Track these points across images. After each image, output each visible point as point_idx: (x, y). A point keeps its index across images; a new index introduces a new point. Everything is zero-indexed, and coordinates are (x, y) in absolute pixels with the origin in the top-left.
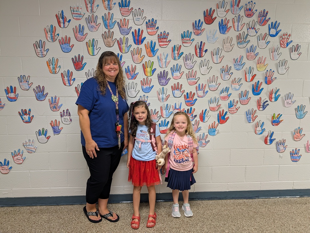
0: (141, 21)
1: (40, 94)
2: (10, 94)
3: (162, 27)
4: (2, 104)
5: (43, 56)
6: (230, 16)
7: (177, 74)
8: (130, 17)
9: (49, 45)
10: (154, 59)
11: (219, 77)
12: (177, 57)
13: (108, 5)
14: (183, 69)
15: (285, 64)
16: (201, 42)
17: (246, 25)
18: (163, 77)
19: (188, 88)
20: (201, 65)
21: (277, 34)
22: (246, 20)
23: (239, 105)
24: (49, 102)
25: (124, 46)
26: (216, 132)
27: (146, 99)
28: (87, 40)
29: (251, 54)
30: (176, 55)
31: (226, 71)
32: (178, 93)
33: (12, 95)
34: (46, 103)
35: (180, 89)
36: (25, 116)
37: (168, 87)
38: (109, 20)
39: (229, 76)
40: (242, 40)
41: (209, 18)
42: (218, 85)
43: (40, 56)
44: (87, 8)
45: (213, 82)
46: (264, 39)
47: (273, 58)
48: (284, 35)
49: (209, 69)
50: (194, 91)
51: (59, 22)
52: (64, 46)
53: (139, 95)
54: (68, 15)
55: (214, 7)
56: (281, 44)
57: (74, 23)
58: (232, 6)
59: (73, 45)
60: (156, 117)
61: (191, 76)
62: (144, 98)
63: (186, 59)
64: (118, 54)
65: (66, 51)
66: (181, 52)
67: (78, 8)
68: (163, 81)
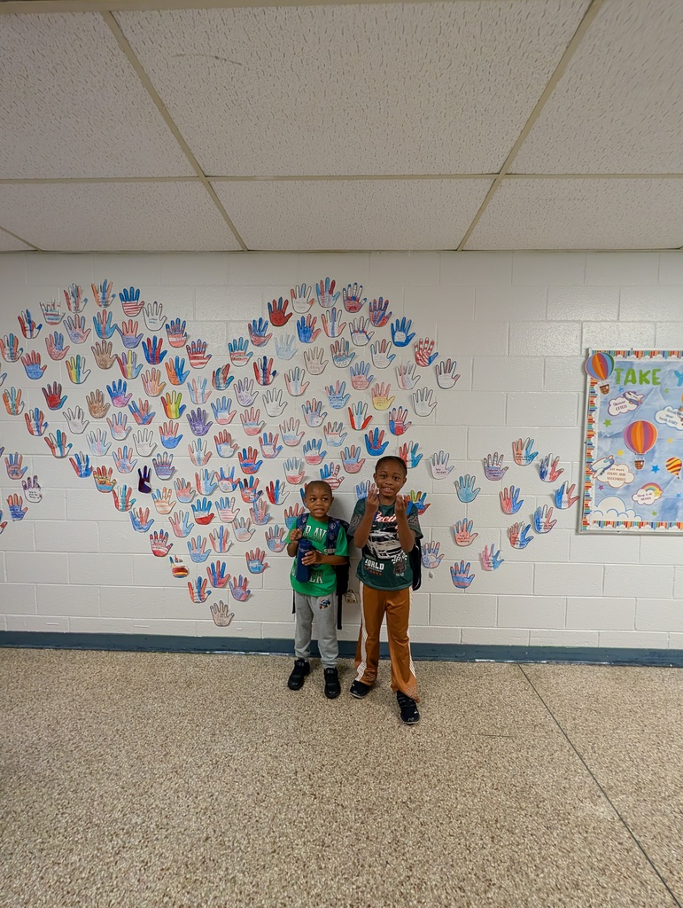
0: (159, 323)
3: (194, 333)
6: (317, 311)
7: (225, 415)
8: (139, 318)
9: (7, 367)
10: (183, 388)
11: (302, 420)
12: (222, 385)
13: (104, 298)
14: (235, 406)
15: (427, 396)
16: (265, 358)
17: (348, 325)
18: (198, 419)
19: (245, 441)
20: (266, 400)
21: (408, 340)
22: (347, 317)
23: (342, 473)
24: (7, 462)
25: (129, 366)
27: (169, 459)
28: (67, 358)
29: (360, 378)
30: (221, 381)
31: (314, 408)
32: (226, 448)
35: (230, 443)
37: (209, 439)
38: (105, 323)
39: (320, 420)
40: (342, 352)
41: (279, 315)
42: (300, 436)
44: (69, 304)
45: (291, 430)
46: (383, 350)
47: (404, 386)
48: (421, 343)
49: (283, 406)
50: (256, 446)
51: (24, 329)
52: (30, 368)
53: (155, 453)
54: (37, 318)
55: (287, 296)
56: (417, 359)
57: (48, 330)
58: (320, 293)
59: (46, 367)
60: (188, 493)
61: (250, 418)
62: (165, 458)
63: (240, 387)
64: (120, 381)
65: (34, 377)
66: (229, 375)
67: (53, 305)
68: (200, 427)
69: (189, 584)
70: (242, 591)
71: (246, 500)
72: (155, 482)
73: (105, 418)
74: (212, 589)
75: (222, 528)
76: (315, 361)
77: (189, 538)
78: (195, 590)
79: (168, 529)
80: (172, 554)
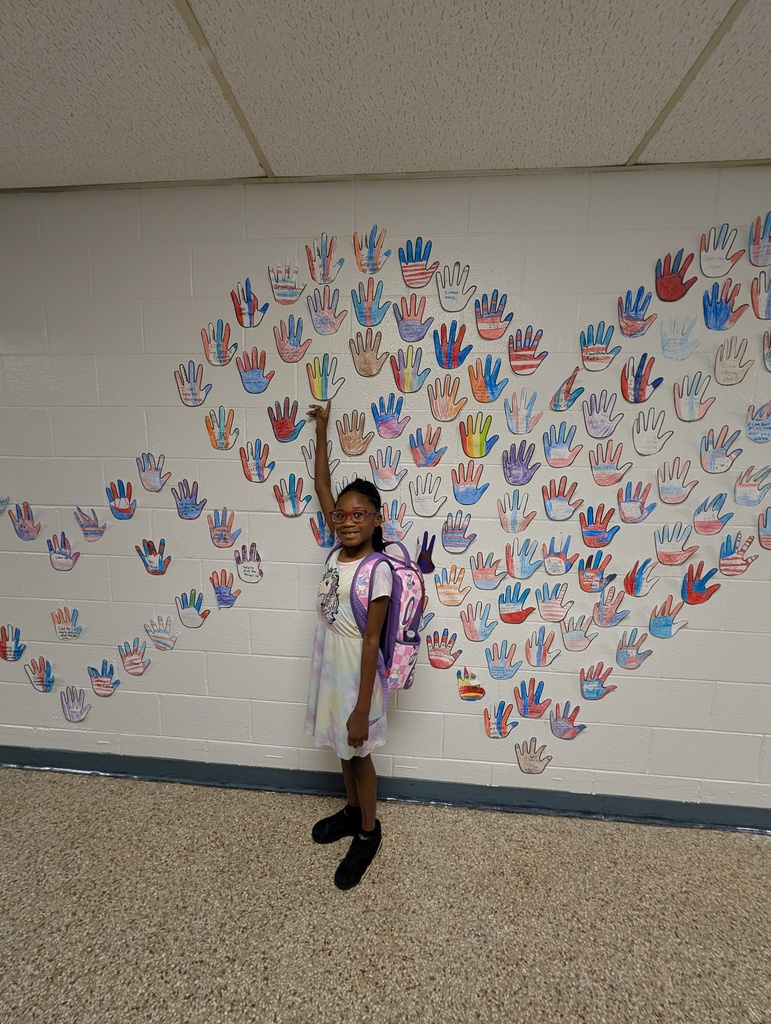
0: (462, 299)
1: (189, 502)
2: (117, 500)
3: (524, 315)
4: (100, 525)
5: (198, 403)
6: (744, 273)
7: (561, 452)
8: (429, 291)
9: (211, 374)
10: (495, 409)
11: (696, 462)
12: (563, 403)
13: (370, 258)
14: (581, 437)
16: (644, 357)
18: (517, 462)
19: (594, 495)
20: (638, 426)
23: (755, 548)
24: (210, 522)
25: (407, 372)
26: (674, 629)
27: (464, 522)
28: (308, 359)
30: (562, 396)
31: (718, 444)
32: (559, 507)
33: (122, 503)
34: (201, 525)
35: (568, 497)
36: (152, 557)
37: (532, 491)
38: (370, 300)
39: (727, 461)
41: (671, 282)
42: (689, 488)
43: (190, 403)
44: (312, 269)
45: (675, 477)
49: (664, 439)
50: (610, 503)
51: (239, 313)
52: (249, 375)
53: (445, 511)
54: (262, 294)
55: (691, 248)
57: (277, 314)
58: (754, 240)
59: (272, 374)
60: (492, 576)
61: (605, 459)
62: (458, 520)
64: (392, 396)
65: (255, 389)
66: (575, 387)
67: (288, 271)
68: (519, 472)
69: (486, 711)
70: (568, 726)
71: (586, 588)
72: (438, 556)
73: (366, 456)
74: (520, 719)
75: (542, 630)
76: (732, 362)
77: (488, 643)
78: (493, 720)
79: (456, 627)
80: (458, 666)
